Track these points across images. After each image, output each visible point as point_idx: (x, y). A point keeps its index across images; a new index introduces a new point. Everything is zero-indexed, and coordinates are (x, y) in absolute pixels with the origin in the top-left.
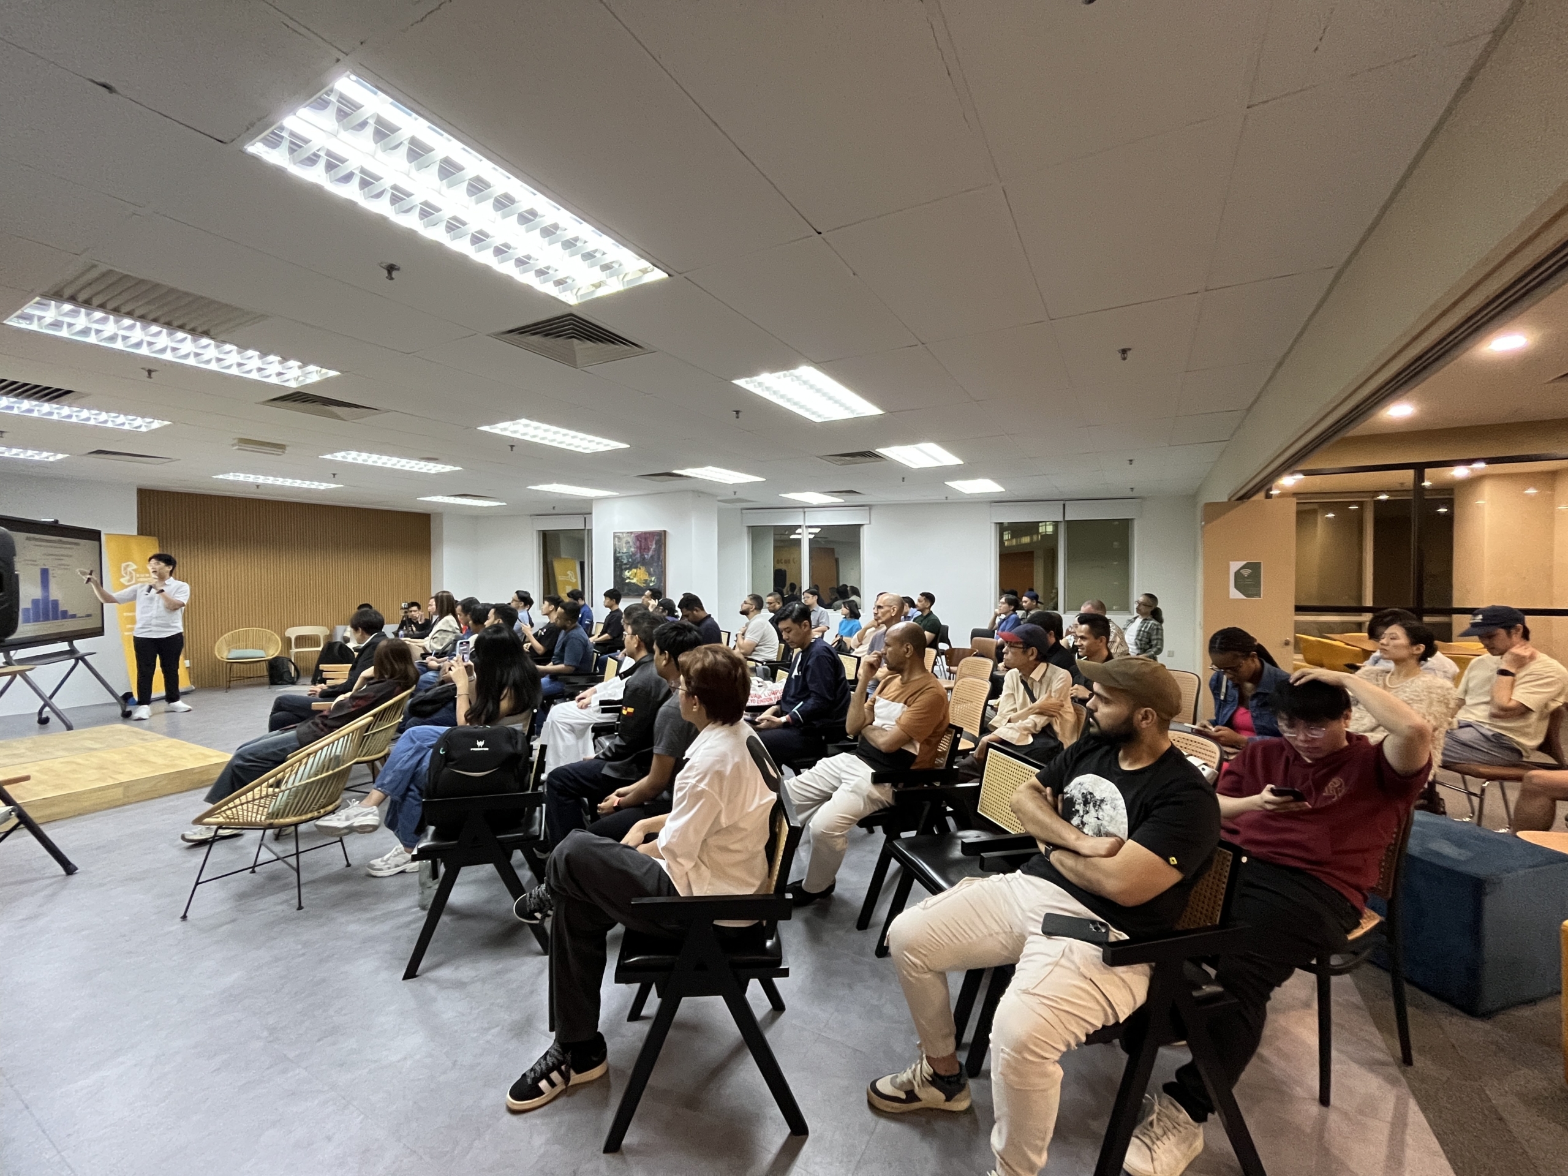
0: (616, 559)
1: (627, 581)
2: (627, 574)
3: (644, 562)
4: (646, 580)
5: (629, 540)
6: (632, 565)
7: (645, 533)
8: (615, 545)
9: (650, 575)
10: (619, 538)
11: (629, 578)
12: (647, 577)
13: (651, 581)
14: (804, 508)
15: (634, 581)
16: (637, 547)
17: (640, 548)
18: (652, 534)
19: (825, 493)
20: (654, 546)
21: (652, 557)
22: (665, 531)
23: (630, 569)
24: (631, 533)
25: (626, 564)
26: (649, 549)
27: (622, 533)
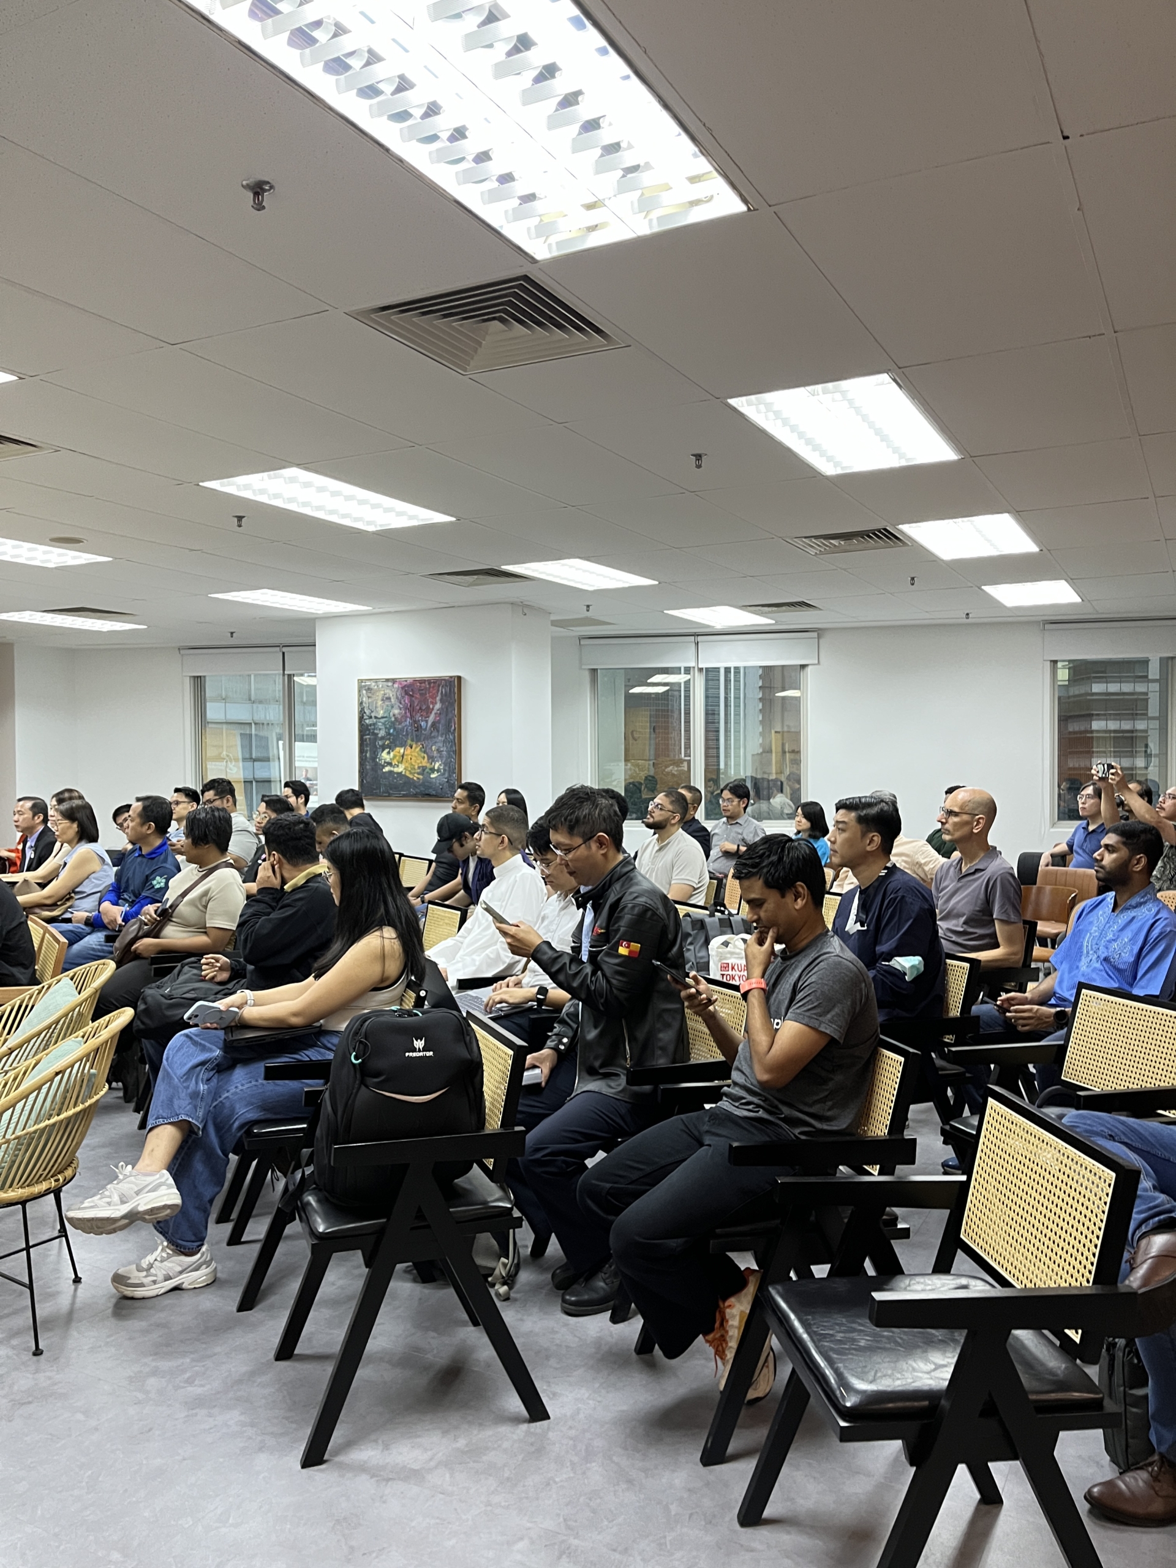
0: (365, 731)
1: (387, 769)
2: (385, 756)
3: (418, 734)
4: (424, 768)
5: (390, 693)
6: (395, 740)
7: (422, 681)
8: (361, 704)
9: (432, 759)
10: (369, 689)
11: (390, 764)
12: (425, 762)
13: (433, 770)
14: (698, 635)
15: (400, 769)
16: (406, 708)
17: (411, 709)
18: (433, 684)
19: (744, 607)
20: (438, 706)
21: (434, 724)
22: (459, 678)
23: (391, 748)
24: (394, 681)
25: (382, 738)
26: (429, 711)
27: (376, 681)
